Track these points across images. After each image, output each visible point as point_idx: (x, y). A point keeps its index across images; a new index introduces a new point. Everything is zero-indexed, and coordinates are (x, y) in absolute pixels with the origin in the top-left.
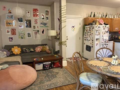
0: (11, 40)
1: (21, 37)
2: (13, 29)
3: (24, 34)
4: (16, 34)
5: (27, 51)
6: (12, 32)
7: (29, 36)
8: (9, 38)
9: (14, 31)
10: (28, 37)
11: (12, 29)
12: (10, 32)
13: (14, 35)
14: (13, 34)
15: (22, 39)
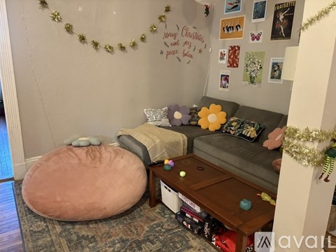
0: (224, 82)
1: (251, 77)
2: (235, 47)
3: (259, 67)
4: (237, 66)
5: (233, 128)
6: (229, 57)
7: (277, 74)
8: (222, 76)
9: (234, 55)
10: (272, 77)
11: (231, 47)
12: (225, 57)
13: (234, 67)
14: (231, 66)
15: (252, 82)
